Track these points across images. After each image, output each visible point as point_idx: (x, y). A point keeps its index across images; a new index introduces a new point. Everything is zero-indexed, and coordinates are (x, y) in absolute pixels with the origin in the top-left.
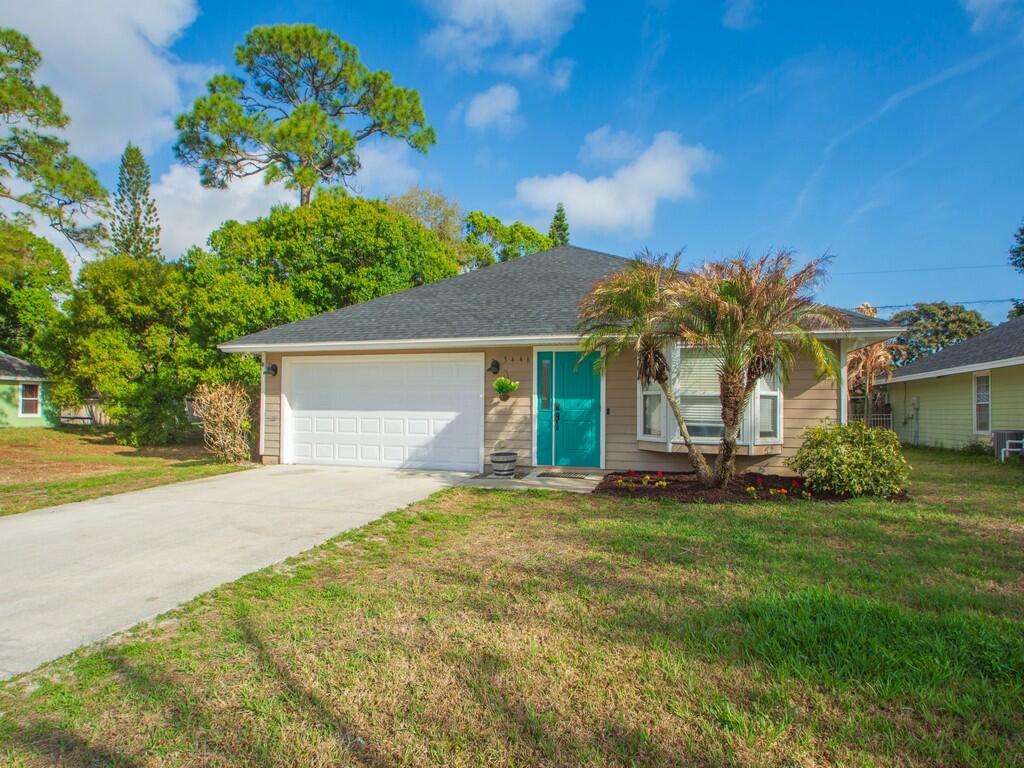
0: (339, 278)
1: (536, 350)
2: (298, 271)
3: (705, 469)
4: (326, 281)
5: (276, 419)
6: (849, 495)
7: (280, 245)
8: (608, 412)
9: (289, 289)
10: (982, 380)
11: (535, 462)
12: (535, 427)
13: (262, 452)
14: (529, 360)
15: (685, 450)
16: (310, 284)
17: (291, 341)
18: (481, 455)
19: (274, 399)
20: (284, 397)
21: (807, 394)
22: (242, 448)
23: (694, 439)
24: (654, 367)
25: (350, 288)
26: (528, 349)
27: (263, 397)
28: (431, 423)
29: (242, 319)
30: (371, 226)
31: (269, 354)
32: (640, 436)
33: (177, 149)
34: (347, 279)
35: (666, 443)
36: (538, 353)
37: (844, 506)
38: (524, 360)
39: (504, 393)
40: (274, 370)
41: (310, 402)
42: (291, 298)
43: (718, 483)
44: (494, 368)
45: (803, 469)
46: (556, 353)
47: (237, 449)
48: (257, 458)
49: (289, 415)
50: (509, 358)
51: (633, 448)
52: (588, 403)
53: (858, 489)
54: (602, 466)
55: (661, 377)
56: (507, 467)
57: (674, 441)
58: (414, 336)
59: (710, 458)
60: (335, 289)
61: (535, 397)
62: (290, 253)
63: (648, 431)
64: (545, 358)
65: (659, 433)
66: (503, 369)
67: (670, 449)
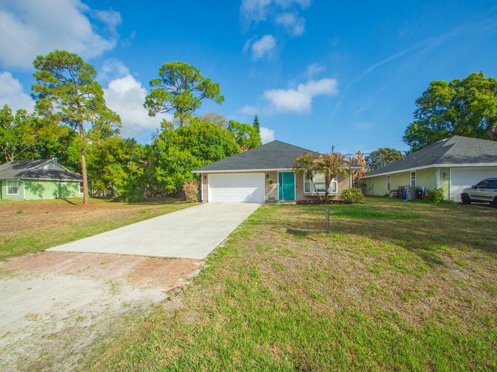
0: (205, 148)
1: (278, 172)
2: (192, 146)
3: (321, 198)
4: (200, 149)
5: (206, 191)
6: (352, 203)
7: (186, 138)
8: (296, 187)
9: (190, 152)
11: (278, 199)
12: (278, 191)
13: (202, 199)
14: (277, 174)
15: (317, 195)
16: (196, 150)
18: (265, 198)
19: (206, 185)
20: (208, 185)
21: (342, 182)
22: (196, 199)
23: (319, 192)
24: (309, 176)
25: (208, 152)
26: (276, 172)
27: (202, 185)
28: (250, 191)
30: (214, 133)
31: (203, 173)
32: (304, 192)
33: (145, 105)
34: (207, 149)
37: (352, 204)
38: (275, 175)
39: (271, 182)
40: (205, 177)
41: (216, 185)
42: (190, 155)
43: (324, 201)
44: (267, 176)
45: (342, 198)
46: (283, 173)
47: (194, 199)
48: (200, 201)
49: (210, 189)
50: (271, 175)
51: (302, 195)
52: (291, 185)
53: (353, 201)
54: (295, 199)
55: (311, 179)
56: (272, 200)
57: (313, 193)
59: (322, 197)
60: (203, 152)
61: (278, 183)
62: (190, 141)
63: (306, 191)
64: (280, 174)
65: (309, 191)
66: (270, 177)
67: (312, 195)
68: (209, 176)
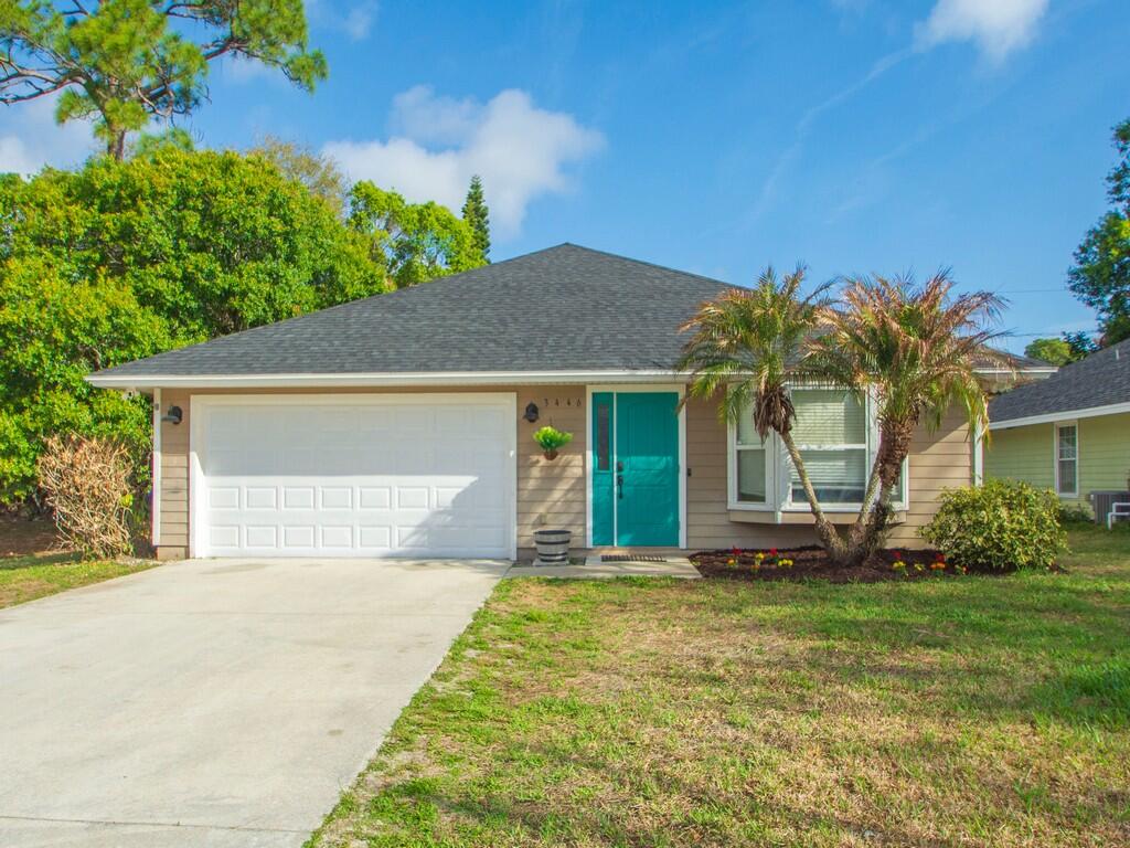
0: (211, 275)
1: (590, 391)
2: (141, 262)
3: (837, 543)
4: (188, 281)
5: (182, 491)
6: (1012, 568)
7: (109, 219)
8: (689, 473)
9: (129, 291)
10: (1067, 433)
11: (590, 544)
12: (590, 495)
13: (156, 540)
14: (581, 404)
15: (812, 519)
16: (162, 285)
17: (216, 371)
18: (515, 535)
19: (176, 460)
20: (194, 456)
21: (935, 448)
22: (119, 537)
23: (823, 506)
24: (774, 413)
25: (228, 293)
26: (578, 389)
27: (158, 456)
28: (441, 490)
29: (59, 335)
31: (165, 392)
32: (733, 502)
34: (223, 280)
35: (773, 512)
36: (594, 394)
37: (1011, 579)
38: (573, 403)
39: (551, 449)
40: (177, 415)
41: (239, 461)
42: (133, 306)
44: (531, 414)
45: (940, 539)
46: (618, 394)
47: (109, 539)
48: (146, 550)
49: (204, 486)
50: (552, 402)
51: (721, 520)
52: (660, 462)
54: (683, 543)
55: (784, 429)
56: (560, 549)
57: (788, 508)
58: (418, 368)
59: (842, 529)
60: (202, 294)
61: (590, 454)
62: (127, 233)
63: (742, 497)
64: (602, 401)
65: (762, 499)
66: (544, 415)
67: (780, 519)
68: (198, 409)
